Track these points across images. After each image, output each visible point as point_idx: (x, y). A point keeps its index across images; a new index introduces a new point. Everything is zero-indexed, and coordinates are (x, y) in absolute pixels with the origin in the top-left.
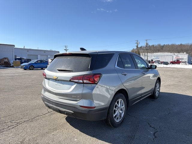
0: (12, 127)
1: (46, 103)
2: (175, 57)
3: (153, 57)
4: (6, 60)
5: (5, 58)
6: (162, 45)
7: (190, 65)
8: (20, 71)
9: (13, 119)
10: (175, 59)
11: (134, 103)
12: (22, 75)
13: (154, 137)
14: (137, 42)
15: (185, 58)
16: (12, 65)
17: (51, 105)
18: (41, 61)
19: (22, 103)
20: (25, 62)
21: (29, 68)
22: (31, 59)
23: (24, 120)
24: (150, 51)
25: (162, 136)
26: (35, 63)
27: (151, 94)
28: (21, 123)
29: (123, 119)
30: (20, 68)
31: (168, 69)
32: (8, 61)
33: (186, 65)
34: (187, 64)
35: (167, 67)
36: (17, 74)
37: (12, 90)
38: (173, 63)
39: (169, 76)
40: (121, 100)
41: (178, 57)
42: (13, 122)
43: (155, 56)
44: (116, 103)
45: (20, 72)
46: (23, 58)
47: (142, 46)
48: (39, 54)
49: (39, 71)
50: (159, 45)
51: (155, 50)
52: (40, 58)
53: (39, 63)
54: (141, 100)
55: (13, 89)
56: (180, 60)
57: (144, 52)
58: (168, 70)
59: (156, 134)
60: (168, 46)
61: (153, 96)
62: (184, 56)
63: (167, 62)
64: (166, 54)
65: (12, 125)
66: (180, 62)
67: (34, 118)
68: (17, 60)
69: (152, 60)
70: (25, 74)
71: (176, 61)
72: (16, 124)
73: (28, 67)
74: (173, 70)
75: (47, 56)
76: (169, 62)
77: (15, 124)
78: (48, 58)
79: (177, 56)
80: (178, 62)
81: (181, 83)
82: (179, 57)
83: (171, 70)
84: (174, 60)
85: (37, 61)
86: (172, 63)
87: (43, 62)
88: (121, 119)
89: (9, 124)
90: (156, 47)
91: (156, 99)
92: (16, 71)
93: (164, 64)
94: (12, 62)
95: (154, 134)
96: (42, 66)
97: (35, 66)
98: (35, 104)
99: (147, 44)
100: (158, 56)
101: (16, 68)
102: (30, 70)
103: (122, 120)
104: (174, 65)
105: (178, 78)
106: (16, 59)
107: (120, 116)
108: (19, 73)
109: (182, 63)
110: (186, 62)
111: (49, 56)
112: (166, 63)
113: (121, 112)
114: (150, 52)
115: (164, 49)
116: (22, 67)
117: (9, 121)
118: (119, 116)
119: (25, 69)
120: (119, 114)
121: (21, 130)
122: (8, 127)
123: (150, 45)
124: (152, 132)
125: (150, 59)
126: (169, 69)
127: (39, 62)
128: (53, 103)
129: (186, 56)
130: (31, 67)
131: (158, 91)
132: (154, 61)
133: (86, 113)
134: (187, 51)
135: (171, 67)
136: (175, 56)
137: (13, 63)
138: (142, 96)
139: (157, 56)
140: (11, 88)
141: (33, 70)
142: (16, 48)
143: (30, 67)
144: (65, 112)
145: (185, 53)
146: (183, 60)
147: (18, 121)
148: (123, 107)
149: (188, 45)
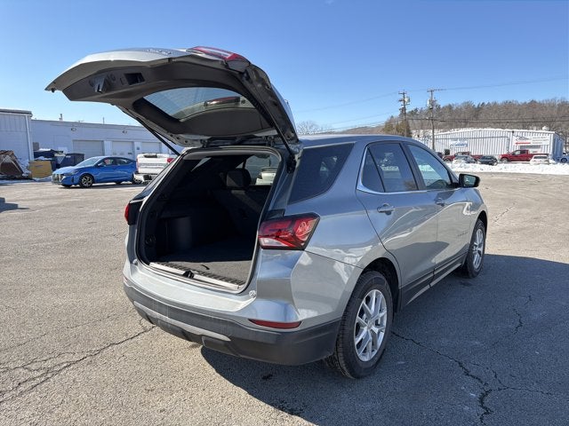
0: (29, 385)
1: (140, 305)
2: (514, 140)
3: (451, 142)
4: (8, 159)
5: (5, 153)
6: (476, 106)
7: (560, 166)
8: (52, 190)
9: (32, 358)
10: (514, 148)
11: (412, 296)
12: (59, 206)
13: (482, 411)
14: (401, 97)
15: (544, 143)
16: (26, 173)
17: (157, 314)
18: (115, 160)
19: (58, 301)
20: (66, 163)
21: (80, 183)
22: (83, 155)
23: (67, 358)
24: (440, 123)
25: (508, 407)
26: (96, 166)
27: (459, 265)
28: (57, 369)
29: (381, 352)
30: (50, 183)
31: (495, 178)
32: (15, 162)
33: (549, 164)
34: (551, 161)
35: (491, 173)
36: (43, 204)
37: (26, 257)
38: (510, 158)
39: (502, 199)
40: (377, 294)
41: (524, 141)
42: (33, 367)
43: (456, 139)
44: (364, 302)
45: (53, 195)
46: (60, 149)
47: (416, 110)
48: (108, 139)
49: (109, 193)
50: (468, 106)
51: (454, 120)
52: (111, 150)
53: (109, 168)
54: (432, 284)
55: (31, 252)
56: (531, 151)
57: (422, 125)
58: (495, 180)
59: (487, 400)
60: (493, 107)
61: (464, 270)
62: (542, 139)
63: (492, 158)
64: (489, 131)
65: (30, 379)
66: (531, 156)
67: (100, 351)
68: (41, 158)
69: (447, 152)
70: (67, 204)
71: (517, 153)
72: (42, 372)
73: (77, 179)
74: (510, 182)
75: (133, 142)
76: (497, 158)
77: (39, 374)
78: (136, 150)
79: (521, 138)
80: (524, 156)
81: (541, 224)
82: (528, 141)
83: (506, 182)
84: (511, 151)
85: (103, 161)
86: (505, 160)
87: (120, 162)
88: (376, 351)
89: (21, 374)
90: (459, 111)
91: (474, 277)
92: (40, 193)
93: (482, 163)
94: (25, 163)
95: (481, 400)
96: (118, 174)
97: (97, 174)
98: (102, 302)
99: (432, 102)
100: (465, 139)
101: (39, 181)
102: (82, 187)
103: (379, 355)
104: (513, 165)
105: (528, 205)
106: (37, 155)
107: (373, 344)
108: (48, 199)
109: (536, 160)
110: (547, 154)
111: (137, 144)
112: (489, 161)
113: (376, 330)
114: (440, 128)
115: (482, 116)
116: (56, 181)
117: (20, 363)
118: (371, 343)
119: (67, 186)
120: (371, 338)
121: (59, 396)
122: (16, 385)
123: (441, 107)
124: (473, 391)
125: (440, 149)
126: (499, 177)
127: (109, 162)
128: (164, 310)
129: (548, 137)
130: (86, 180)
131: (479, 252)
132: (452, 154)
133: (271, 342)
134: (549, 123)
135: (503, 171)
136: (515, 138)
137: (28, 168)
138: (435, 273)
139: (461, 139)
140: (26, 250)
141: (91, 187)
142: (36, 121)
143: (82, 177)
144: (203, 339)
145: (544, 128)
146: (539, 151)
147: (49, 364)
148: (381, 315)
149: (554, 106)
